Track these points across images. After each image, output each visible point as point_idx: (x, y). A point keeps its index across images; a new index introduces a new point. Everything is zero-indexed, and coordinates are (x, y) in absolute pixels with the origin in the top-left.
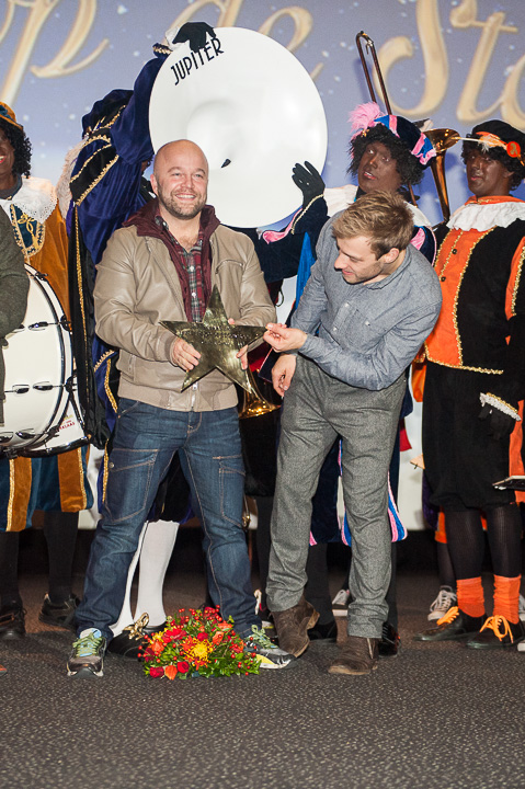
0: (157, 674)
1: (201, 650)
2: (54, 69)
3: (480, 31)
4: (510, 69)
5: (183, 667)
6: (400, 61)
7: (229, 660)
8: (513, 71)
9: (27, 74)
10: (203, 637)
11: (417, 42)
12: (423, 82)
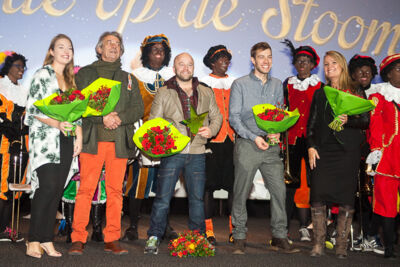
0: (175, 255)
1: (192, 246)
2: (139, 19)
3: (304, 6)
4: (315, 21)
5: (185, 253)
6: (272, 17)
7: (203, 250)
8: (317, 22)
9: (128, 22)
10: (193, 241)
11: (279, 10)
12: (281, 26)
